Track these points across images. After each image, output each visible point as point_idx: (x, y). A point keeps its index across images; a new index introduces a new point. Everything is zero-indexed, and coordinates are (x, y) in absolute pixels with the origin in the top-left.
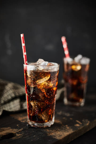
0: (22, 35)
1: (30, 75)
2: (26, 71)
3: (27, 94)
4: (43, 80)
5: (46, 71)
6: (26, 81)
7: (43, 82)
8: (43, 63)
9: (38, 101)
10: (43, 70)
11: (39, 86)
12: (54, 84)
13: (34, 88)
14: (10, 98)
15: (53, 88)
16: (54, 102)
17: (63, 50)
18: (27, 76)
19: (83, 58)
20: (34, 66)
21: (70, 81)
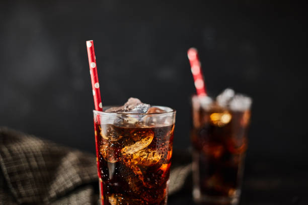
0: (89, 44)
1: (108, 134)
2: (98, 126)
3: (100, 180)
4: (136, 147)
5: (145, 126)
6: (99, 149)
7: (135, 150)
8: (138, 107)
9: (126, 195)
10: (136, 123)
11: (127, 160)
12: (162, 156)
13: (117, 164)
14: (70, 185)
15: (162, 165)
16: (162, 197)
17: (191, 78)
18: (100, 137)
19: (237, 96)
20: (115, 114)
21: (206, 149)
